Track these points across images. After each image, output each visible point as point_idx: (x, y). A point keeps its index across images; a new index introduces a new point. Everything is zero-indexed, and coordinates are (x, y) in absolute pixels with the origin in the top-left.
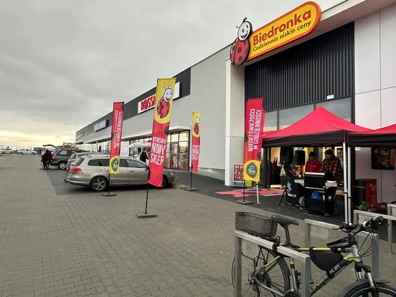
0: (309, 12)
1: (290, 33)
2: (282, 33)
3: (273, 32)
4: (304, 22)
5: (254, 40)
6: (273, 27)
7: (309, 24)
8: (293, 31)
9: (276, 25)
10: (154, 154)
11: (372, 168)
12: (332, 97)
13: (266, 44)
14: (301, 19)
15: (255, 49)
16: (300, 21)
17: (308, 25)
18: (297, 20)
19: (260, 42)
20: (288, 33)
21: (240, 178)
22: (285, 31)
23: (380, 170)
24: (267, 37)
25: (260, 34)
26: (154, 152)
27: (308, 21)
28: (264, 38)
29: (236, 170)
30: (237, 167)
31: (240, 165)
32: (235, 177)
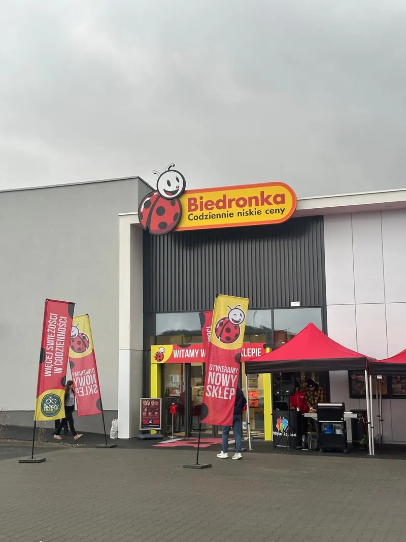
0: (283, 196)
1: (254, 213)
2: (240, 210)
3: (225, 202)
4: (274, 206)
5: (190, 205)
6: (225, 196)
7: (283, 211)
8: (259, 213)
9: (230, 195)
10: (212, 385)
11: (350, 398)
12: (297, 304)
13: (213, 217)
14: (271, 200)
15: (191, 217)
16: (269, 203)
17: (281, 212)
18: (265, 200)
19: (201, 209)
20: (251, 213)
21: (151, 422)
22: (247, 208)
23: (358, 400)
24: (215, 206)
25: (201, 198)
26: (213, 383)
27: (280, 206)
28: (209, 207)
29: (146, 410)
30: (147, 403)
31: (152, 400)
32: (143, 421)
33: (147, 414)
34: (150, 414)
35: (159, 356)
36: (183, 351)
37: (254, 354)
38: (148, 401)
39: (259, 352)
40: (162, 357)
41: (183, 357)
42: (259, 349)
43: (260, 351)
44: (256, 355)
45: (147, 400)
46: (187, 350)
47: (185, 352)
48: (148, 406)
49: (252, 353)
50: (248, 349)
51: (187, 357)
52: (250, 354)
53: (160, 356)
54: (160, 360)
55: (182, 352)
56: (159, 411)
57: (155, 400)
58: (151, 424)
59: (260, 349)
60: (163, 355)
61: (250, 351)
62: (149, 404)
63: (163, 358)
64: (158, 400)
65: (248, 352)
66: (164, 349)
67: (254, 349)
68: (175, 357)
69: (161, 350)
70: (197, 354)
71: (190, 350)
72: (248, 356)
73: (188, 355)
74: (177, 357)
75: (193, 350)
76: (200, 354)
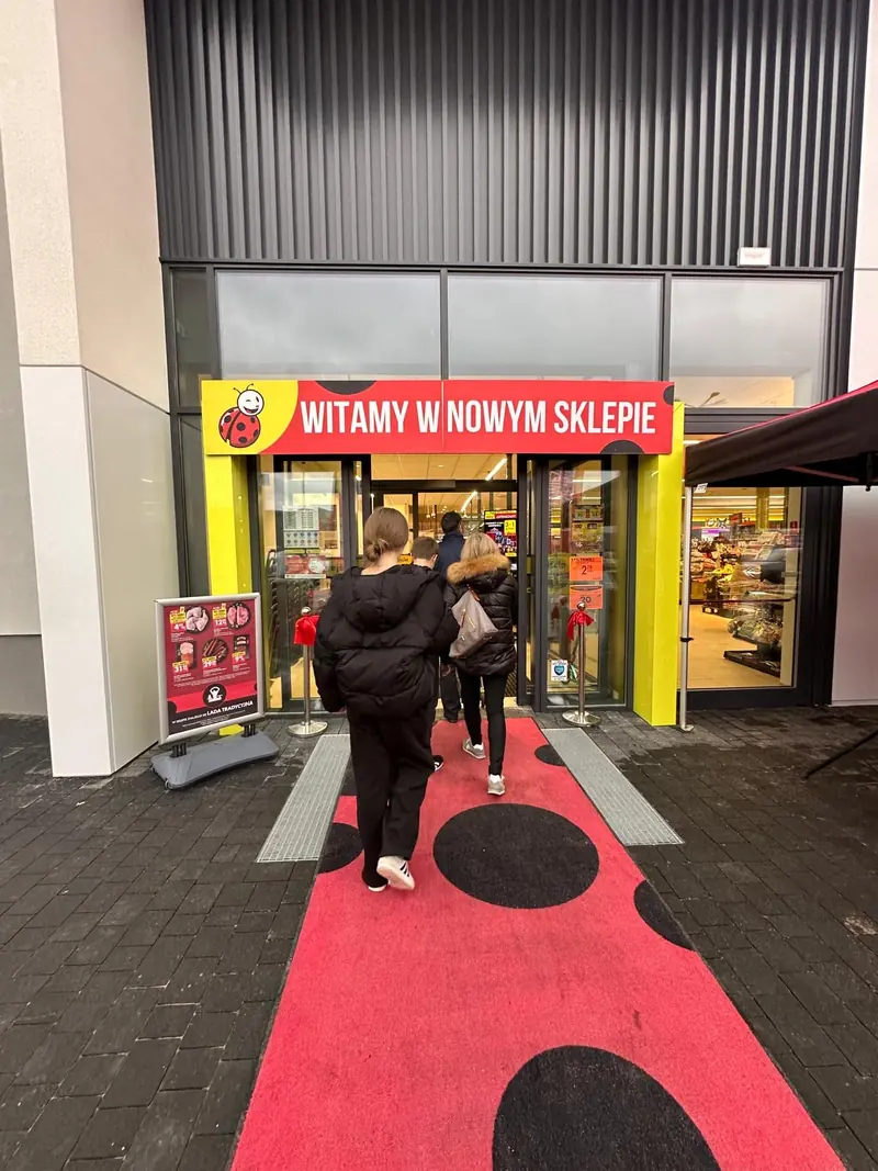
21: (215, 696)
29: (186, 649)
30: (192, 620)
31: (217, 603)
32: (175, 700)
33: (195, 666)
34: (209, 662)
35: (239, 425)
36: (342, 405)
37: (629, 425)
38: (195, 611)
39: (647, 417)
40: (250, 428)
41: (342, 429)
42: (646, 405)
43: (650, 411)
44: (636, 430)
45: (189, 607)
46: (359, 405)
47: (349, 411)
48: (196, 632)
49: (622, 419)
50: (607, 405)
51: (359, 429)
52: (613, 424)
53: (241, 427)
54: (244, 442)
55: (336, 410)
56: (249, 648)
57: (232, 603)
58: (216, 705)
59: (653, 405)
60: (254, 420)
61: (613, 411)
62: (201, 623)
63: (257, 433)
64: (246, 604)
65: (607, 417)
66: (261, 397)
67: (629, 405)
68: (308, 429)
69: (248, 402)
70: (401, 418)
71: (373, 406)
72: (606, 430)
73: (363, 425)
74: (319, 429)
75: (386, 405)
76: (412, 419)
